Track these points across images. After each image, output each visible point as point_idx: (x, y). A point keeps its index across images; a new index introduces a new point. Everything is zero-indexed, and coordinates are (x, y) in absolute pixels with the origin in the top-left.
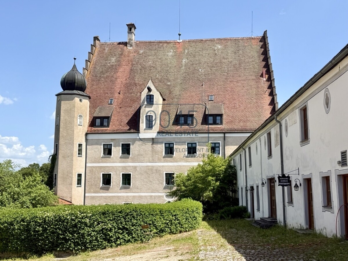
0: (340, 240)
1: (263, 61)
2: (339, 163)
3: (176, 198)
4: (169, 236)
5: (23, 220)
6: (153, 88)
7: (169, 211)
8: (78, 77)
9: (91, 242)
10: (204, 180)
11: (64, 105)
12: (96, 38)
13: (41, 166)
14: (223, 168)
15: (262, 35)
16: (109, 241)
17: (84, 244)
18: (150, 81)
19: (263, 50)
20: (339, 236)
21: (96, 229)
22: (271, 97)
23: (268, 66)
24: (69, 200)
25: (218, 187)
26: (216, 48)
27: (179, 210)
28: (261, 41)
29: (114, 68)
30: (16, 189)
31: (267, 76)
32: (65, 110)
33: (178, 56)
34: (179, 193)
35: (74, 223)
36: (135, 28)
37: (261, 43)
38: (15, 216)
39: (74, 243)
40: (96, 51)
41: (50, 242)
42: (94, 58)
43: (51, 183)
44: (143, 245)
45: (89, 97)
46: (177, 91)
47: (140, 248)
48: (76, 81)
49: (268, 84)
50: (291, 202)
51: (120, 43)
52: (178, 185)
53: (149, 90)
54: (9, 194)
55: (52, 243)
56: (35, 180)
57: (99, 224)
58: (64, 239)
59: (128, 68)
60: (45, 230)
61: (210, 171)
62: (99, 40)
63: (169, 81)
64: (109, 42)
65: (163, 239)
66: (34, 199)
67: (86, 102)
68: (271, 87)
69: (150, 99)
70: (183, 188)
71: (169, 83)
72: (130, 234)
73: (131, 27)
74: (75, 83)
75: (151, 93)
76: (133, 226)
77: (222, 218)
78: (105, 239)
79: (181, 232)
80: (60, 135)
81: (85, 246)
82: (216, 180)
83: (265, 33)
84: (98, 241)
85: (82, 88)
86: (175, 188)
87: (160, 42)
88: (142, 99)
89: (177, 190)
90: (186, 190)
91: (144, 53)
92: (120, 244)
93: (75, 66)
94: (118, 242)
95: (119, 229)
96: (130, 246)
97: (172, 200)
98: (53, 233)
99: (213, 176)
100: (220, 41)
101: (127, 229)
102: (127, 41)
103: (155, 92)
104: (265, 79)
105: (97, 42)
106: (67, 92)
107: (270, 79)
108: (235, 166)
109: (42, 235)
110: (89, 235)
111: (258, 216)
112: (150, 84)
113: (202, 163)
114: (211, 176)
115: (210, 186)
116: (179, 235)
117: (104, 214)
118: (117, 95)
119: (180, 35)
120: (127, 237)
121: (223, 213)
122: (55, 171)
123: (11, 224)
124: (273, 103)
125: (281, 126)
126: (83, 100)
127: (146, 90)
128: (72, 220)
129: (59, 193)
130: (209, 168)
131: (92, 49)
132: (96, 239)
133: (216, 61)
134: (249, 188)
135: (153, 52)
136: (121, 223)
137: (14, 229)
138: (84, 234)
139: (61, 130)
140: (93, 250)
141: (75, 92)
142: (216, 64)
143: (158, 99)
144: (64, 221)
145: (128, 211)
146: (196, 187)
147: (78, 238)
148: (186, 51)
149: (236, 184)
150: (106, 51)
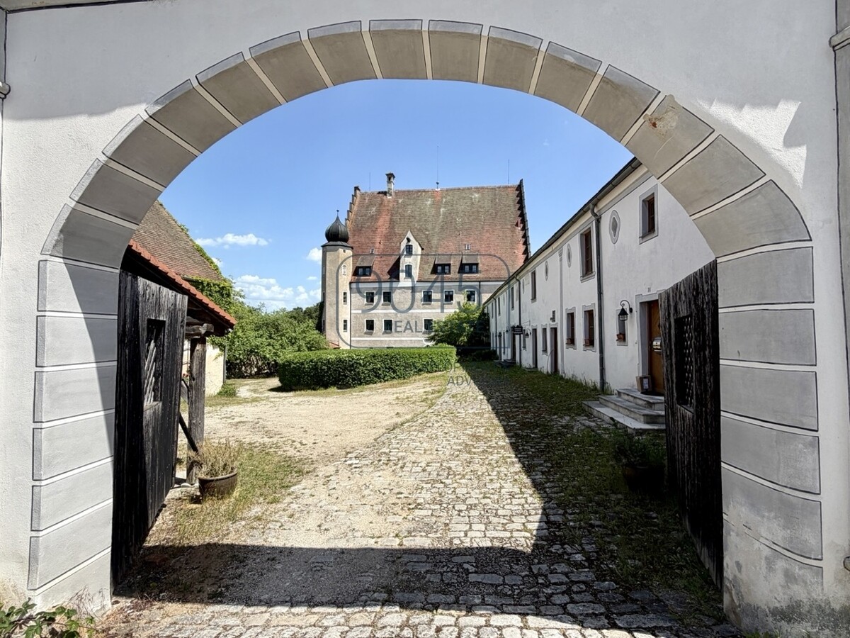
0: (550, 375)
1: (519, 209)
2: (551, 319)
3: (434, 343)
4: (426, 375)
5: (311, 361)
6: (412, 238)
7: (426, 355)
8: (342, 229)
9: (365, 378)
10: (460, 327)
11: (329, 256)
12: (356, 188)
13: (304, 309)
14: (477, 315)
15: (518, 183)
16: (379, 378)
17: (360, 379)
18: (409, 232)
19: (519, 198)
20: (550, 372)
21: (369, 368)
22: (525, 246)
23: (522, 215)
24: (337, 343)
25: (472, 332)
26: (473, 197)
27: (435, 354)
28: (517, 190)
29: (374, 218)
30: (294, 334)
31: (522, 225)
32: (330, 261)
33: (437, 205)
34: (437, 338)
35: (351, 363)
36: (394, 177)
37: (517, 192)
38: (305, 358)
39: (352, 379)
40: (358, 200)
41: (333, 378)
42: (355, 208)
43: (320, 327)
44: (405, 381)
45: (352, 248)
46: (435, 241)
47: (404, 383)
48: (340, 232)
49: (522, 233)
50: (525, 347)
51: (379, 193)
52: (436, 331)
53: (409, 240)
54: (288, 338)
55: (335, 378)
56: (308, 326)
57: (370, 364)
58: (344, 375)
59: (388, 218)
60: (329, 368)
61: (465, 318)
62: (359, 190)
63: (428, 231)
64: (369, 192)
65: (421, 377)
66: (309, 343)
67: (349, 252)
68: (525, 236)
69: (409, 249)
70: (441, 334)
71: (427, 233)
72: (394, 372)
73: (390, 176)
74: (338, 234)
75: (410, 244)
76: (397, 366)
77: (474, 360)
78: (376, 376)
79: (436, 371)
80: (327, 284)
81: (360, 381)
82: (471, 327)
83: (521, 181)
84: (370, 378)
85: (345, 239)
86: (433, 334)
87: (419, 191)
88: (402, 250)
89: (435, 335)
90: (443, 336)
91: (403, 202)
92: (387, 380)
93: (338, 219)
94: (386, 379)
95: (386, 368)
96: (395, 382)
97: (431, 344)
98: (335, 370)
99: (467, 323)
100: (478, 189)
101: (392, 369)
102: (387, 190)
103: (414, 243)
104: (519, 228)
105: (358, 191)
106: (331, 243)
107: (524, 229)
108: (488, 314)
109: (327, 372)
110: (363, 373)
111: (504, 357)
112: (409, 235)
113: (458, 311)
114: (465, 322)
115: (465, 332)
116: (435, 374)
117: (374, 356)
118: (377, 245)
119: (438, 183)
120: (393, 375)
121: (475, 356)
122: (323, 317)
123: (302, 364)
124: (526, 252)
125: (520, 284)
126: (347, 251)
127: (405, 241)
128: (350, 361)
129: (328, 338)
130: (464, 315)
131: (353, 199)
132: (369, 376)
133: (473, 210)
134: (498, 334)
135: (412, 202)
136: (388, 364)
137: (304, 368)
138: (359, 372)
139: (327, 279)
140: (366, 384)
141: (339, 243)
142: (473, 213)
143: (417, 249)
144: (343, 362)
145: (393, 354)
146: (452, 333)
147: (355, 375)
148: (444, 200)
149: (489, 329)
150: (367, 201)
